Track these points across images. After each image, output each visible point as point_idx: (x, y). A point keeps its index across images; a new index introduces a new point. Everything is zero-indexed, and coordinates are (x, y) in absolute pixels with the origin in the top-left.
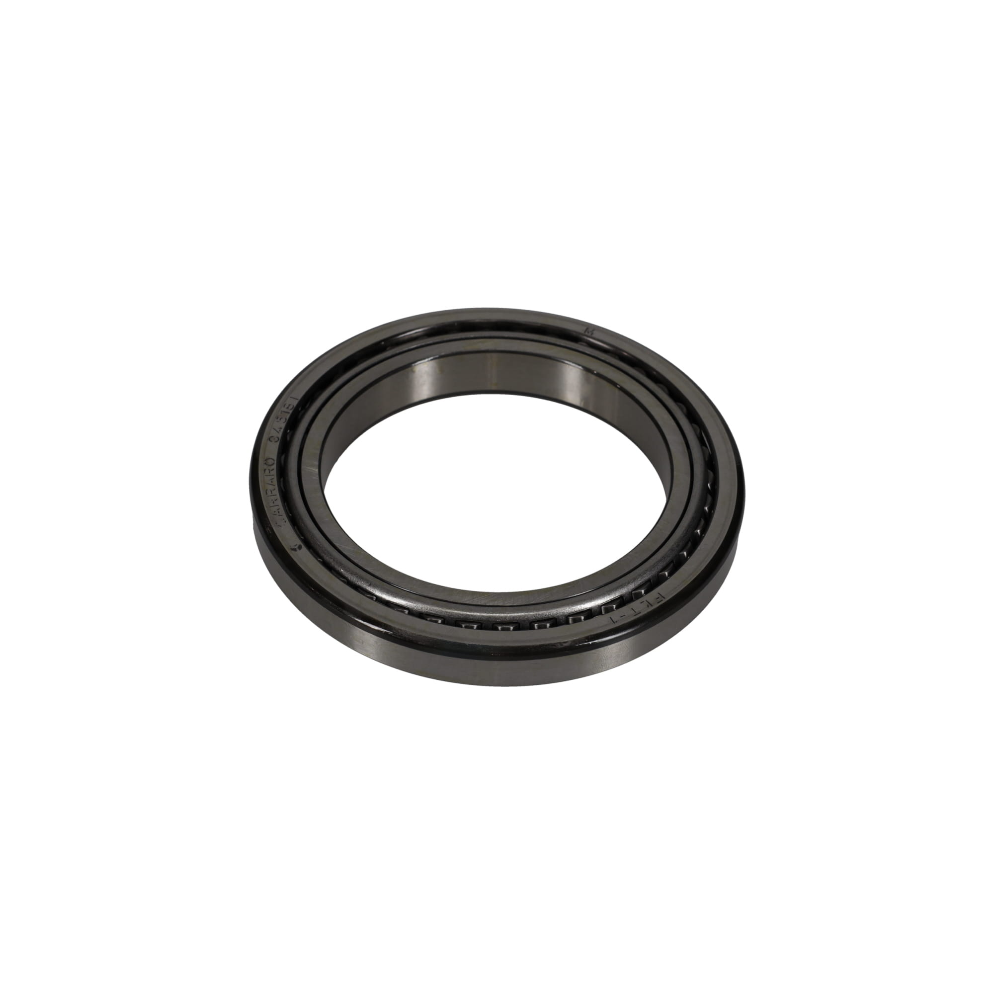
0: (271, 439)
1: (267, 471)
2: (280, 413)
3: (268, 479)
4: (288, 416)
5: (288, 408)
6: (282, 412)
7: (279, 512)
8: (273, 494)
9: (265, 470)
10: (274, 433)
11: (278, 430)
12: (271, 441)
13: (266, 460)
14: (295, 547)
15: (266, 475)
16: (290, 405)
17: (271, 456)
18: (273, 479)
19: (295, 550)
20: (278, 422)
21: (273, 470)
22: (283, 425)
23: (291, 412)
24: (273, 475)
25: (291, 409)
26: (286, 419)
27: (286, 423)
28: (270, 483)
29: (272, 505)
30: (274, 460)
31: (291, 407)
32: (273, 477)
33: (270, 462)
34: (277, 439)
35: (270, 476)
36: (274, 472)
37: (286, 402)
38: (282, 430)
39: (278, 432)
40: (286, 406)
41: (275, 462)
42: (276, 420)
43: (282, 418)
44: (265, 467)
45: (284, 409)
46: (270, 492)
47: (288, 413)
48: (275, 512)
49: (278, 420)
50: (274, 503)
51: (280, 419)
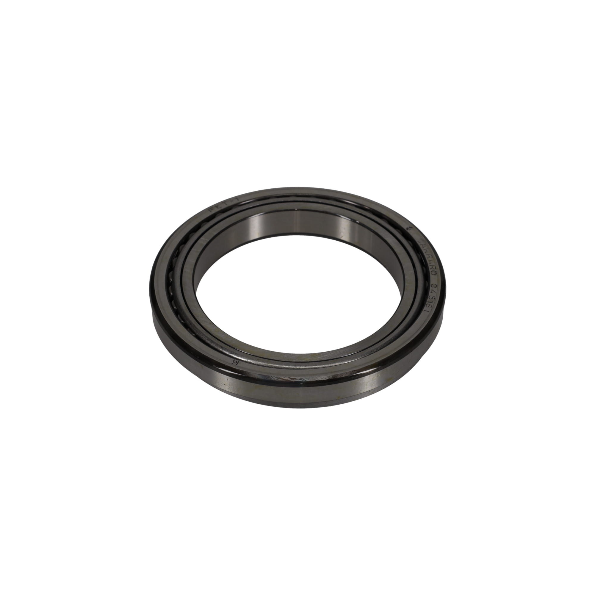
0: (435, 286)
1: (434, 267)
2: (434, 302)
3: (433, 264)
4: (428, 300)
5: (429, 305)
6: (432, 302)
7: (423, 246)
8: (428, 256)
9: (436, 268)
10: (435, 289)
11: (432, 291)
12: (435, 285)
13: (436, 274)
14: (410, 229)
15: (434, 265)
16: (429, 307)
17: (433, 276)
18: (430, 264)
19: (410, 227)
20: (434, 296)
21: (431, 269)
22: (430, 294)
23: (427, 303)
24: (430, 266)
25: (427, 304)
26: (429, 298)
27: (429, 296)
28: (431, 261)
29: (427, 250)
30: (432, 274)
31: (428, 306)
32: (430, 265)
33: (433, 273)
34: (432, 286)
35: (431, 265)
36: (430, 267)
37: (431, 308)
38: (430, 291)
39: (432, 290)
40: (430, 306)
41: (430, 273)
42: (435, 297)
43: (432, 299)
44: (436, 270)
45: (431, 304)
46: (430, 256)
47: (428, 302)
48: (425, 246)
49: (434, 297)
50: (427, 251)
51: (433, 298)
